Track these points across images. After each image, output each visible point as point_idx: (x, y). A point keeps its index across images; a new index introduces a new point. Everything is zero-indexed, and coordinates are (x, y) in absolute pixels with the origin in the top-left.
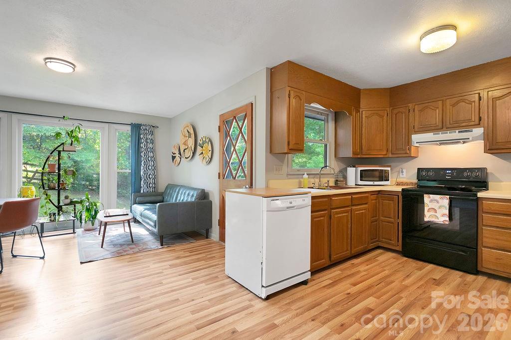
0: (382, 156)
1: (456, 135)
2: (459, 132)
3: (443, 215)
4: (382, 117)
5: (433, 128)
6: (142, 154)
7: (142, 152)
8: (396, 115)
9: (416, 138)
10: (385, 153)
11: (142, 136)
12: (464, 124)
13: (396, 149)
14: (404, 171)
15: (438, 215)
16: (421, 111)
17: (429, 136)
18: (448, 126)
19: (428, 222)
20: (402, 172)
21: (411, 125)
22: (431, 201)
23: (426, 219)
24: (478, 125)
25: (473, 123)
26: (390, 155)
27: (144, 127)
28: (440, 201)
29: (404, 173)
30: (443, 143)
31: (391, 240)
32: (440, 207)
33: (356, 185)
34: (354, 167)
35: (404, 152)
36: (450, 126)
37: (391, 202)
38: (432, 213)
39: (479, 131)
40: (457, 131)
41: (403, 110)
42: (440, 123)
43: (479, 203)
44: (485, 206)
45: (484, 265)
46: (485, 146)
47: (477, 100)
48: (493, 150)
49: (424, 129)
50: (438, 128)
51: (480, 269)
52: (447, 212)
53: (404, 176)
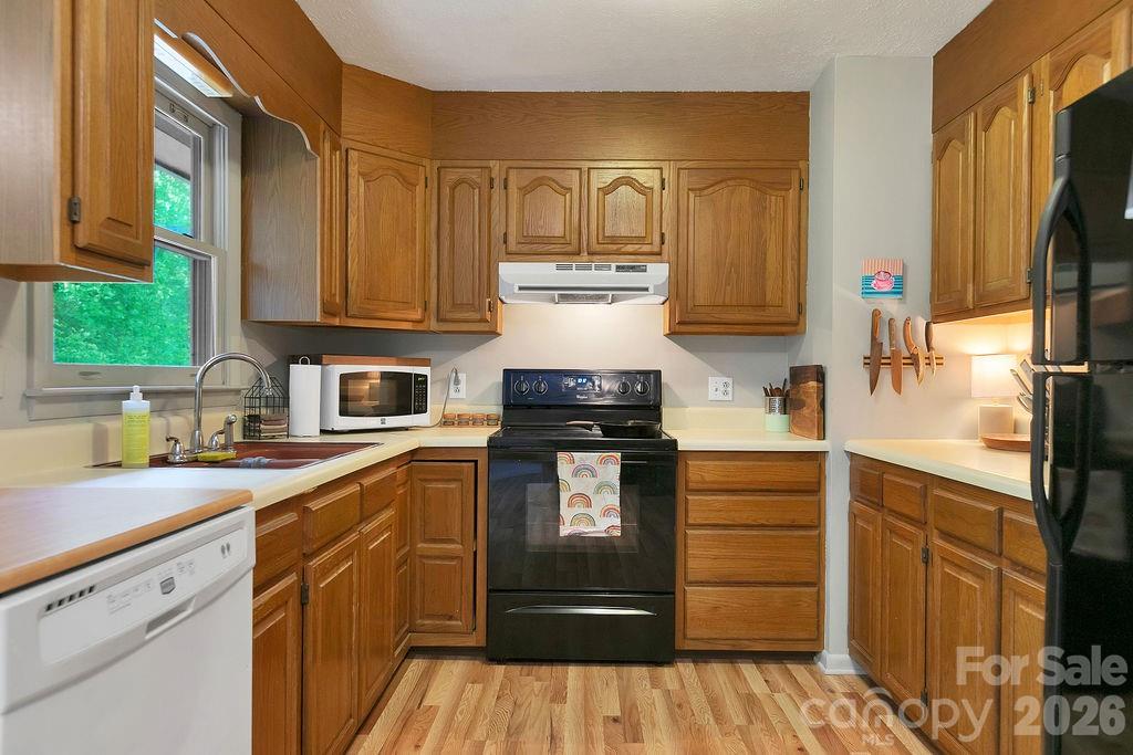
0: (409, 326)
1: (609, 276)
2: (619, 268)
3: (606, 512)
4: (410, 185)
5: (557, 248)
8: (453, 189)
9: (511, 273)
10: (417, 315)
12: (630, 248)
13: (454, 305)
14: (462, 377)
15: (595, 511)
16: (525, 191)
17: (544, 272)
18: (596, 247)
19: (570, 537)
20: (457, 382)
21: (498, 231)
22: (576, 473)
23: (565, 531)
24: (657, 256)
25: (646, 248)
26: (433, 325)
28: (599, 469)
29: (463, 386)
30: (568, 295)
31: (451, 618)
32: (599, 488)
33: (323, 432)
34: (316, 361)
35: (478, 316)
36: (598, 248)
37: (453, 486)
38: (580, 509)
40: (614, 265)
41: (474, 175)
42: (575, 237)
43: (681, 465)
44: (694, 472)
45: (691, 633)
46: (672, 313)
47: (657, 186)
48: (687, 325)
49: (534, 248)
50: (569, 249)
51: (680, 644)
52: (614, 500)
53: (462, 395)
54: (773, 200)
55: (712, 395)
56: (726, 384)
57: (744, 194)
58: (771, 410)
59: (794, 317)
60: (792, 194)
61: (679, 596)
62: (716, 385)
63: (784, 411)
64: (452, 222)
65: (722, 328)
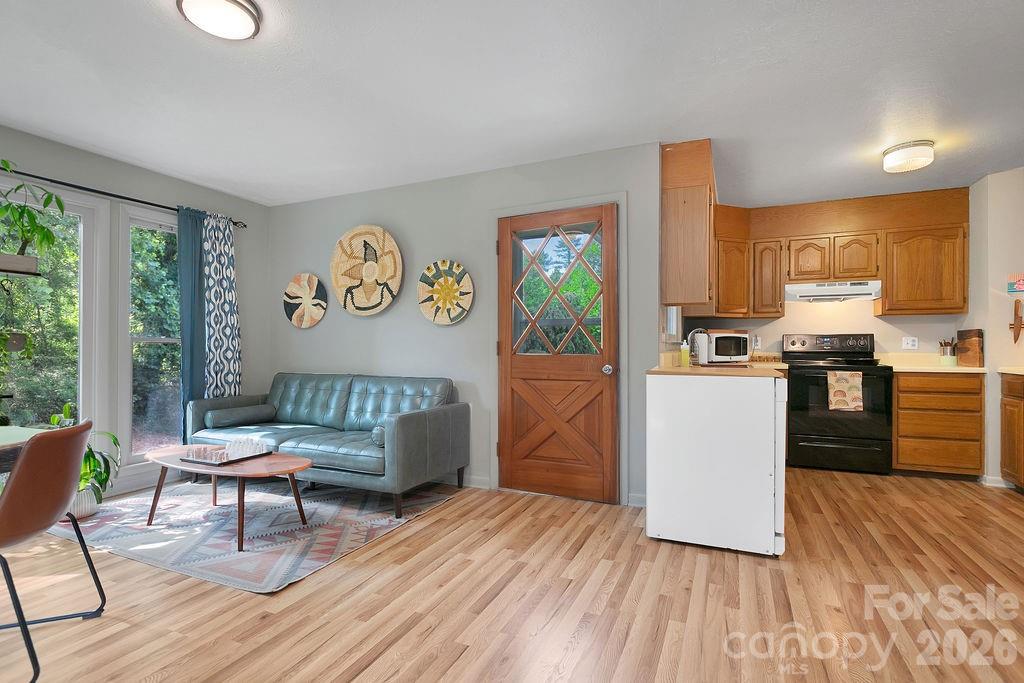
0: (741, 316)
1: (846, 288)
2: (852, 284)
3: (855, 399)
4: (742, 252)
5: (817, 276)
6: (210, 295)
7: (210, 288)
8: (762, 253)
9: (790, 289)
10: (745, 310)
11: (207, 246)
12: (858, 274)
13: (762, 305)
14: (759, 339)
15: (848, 399)
16: (799, 251)
17: (810, 288)
18: (838, 275)
19: (834, 410)
20: (757, 341)
21: (785, 270)
22: (838, 381)
23: (832, 407)
24: (874, 277)
25: (869, 274)
26: (752, 315)
27: (213, 222)
28: (850, 379)
29: (759, 343)
30: (818, 298)
32: (850, 388)
34: (707, 331)
35: (776, 310)
36: (841, 275)
38: (839, 398)
39: (875, 286)
40: (849, 283)
41: (772, 245)
42: (827, 270)
43: (895, 380)
44: (902, 383)
45: (901, 460)
46: (883, 304)
47: (874, 241)
48: (893, 309)
49: (805, 276)
50: (824, 276)
51: (895, 465)
52: (860, 394)
53: (759, 347)
54: (947, 245)
55: (904, 346)
56: (914, 341)
57: (928, 242)
58: (944, 354)
59: (961, 304)
60: (959, 241)
61: (894, 442)
62: (907, 342)
63: (953, 353)
64: (761, 268)
65: (914, 312)
